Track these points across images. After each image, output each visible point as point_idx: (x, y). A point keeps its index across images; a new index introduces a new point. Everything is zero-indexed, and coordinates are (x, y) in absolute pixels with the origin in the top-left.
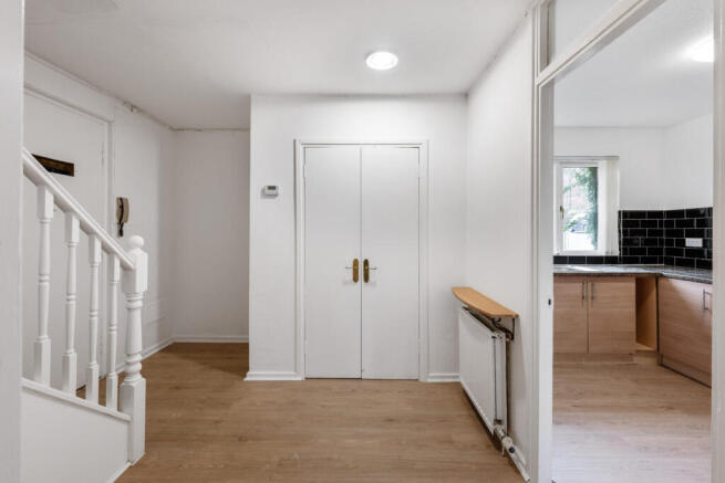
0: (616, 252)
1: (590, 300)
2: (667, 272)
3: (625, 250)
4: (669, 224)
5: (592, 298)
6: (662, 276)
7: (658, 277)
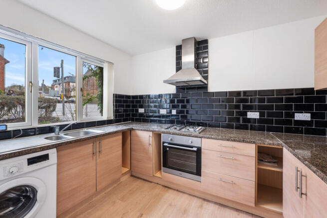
0: (112, 118)
1: (98, 153)
2: (134, 126)
3: (116, 115)
4: (133, 102)
5: (99, 152)
6: (132, 129)
7: (131, 130)
